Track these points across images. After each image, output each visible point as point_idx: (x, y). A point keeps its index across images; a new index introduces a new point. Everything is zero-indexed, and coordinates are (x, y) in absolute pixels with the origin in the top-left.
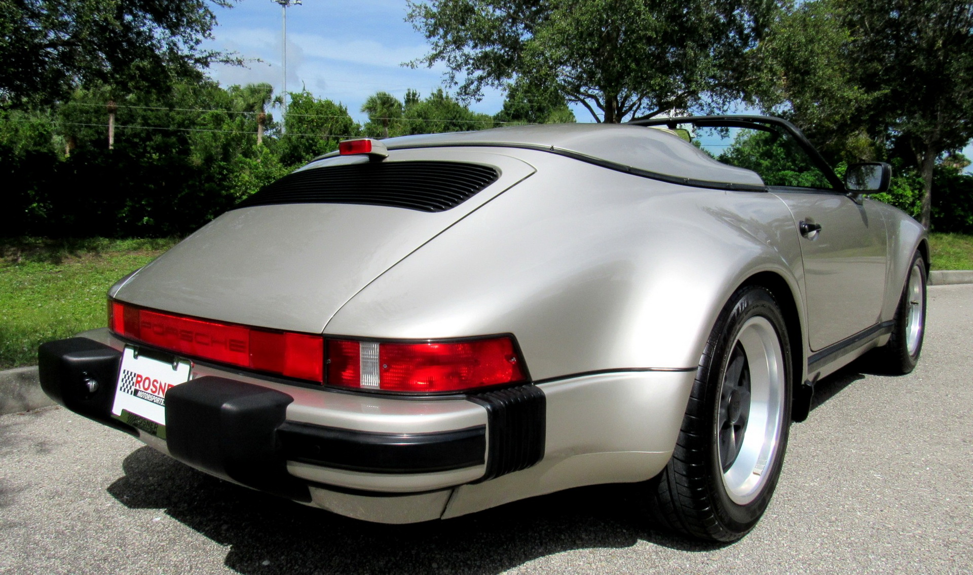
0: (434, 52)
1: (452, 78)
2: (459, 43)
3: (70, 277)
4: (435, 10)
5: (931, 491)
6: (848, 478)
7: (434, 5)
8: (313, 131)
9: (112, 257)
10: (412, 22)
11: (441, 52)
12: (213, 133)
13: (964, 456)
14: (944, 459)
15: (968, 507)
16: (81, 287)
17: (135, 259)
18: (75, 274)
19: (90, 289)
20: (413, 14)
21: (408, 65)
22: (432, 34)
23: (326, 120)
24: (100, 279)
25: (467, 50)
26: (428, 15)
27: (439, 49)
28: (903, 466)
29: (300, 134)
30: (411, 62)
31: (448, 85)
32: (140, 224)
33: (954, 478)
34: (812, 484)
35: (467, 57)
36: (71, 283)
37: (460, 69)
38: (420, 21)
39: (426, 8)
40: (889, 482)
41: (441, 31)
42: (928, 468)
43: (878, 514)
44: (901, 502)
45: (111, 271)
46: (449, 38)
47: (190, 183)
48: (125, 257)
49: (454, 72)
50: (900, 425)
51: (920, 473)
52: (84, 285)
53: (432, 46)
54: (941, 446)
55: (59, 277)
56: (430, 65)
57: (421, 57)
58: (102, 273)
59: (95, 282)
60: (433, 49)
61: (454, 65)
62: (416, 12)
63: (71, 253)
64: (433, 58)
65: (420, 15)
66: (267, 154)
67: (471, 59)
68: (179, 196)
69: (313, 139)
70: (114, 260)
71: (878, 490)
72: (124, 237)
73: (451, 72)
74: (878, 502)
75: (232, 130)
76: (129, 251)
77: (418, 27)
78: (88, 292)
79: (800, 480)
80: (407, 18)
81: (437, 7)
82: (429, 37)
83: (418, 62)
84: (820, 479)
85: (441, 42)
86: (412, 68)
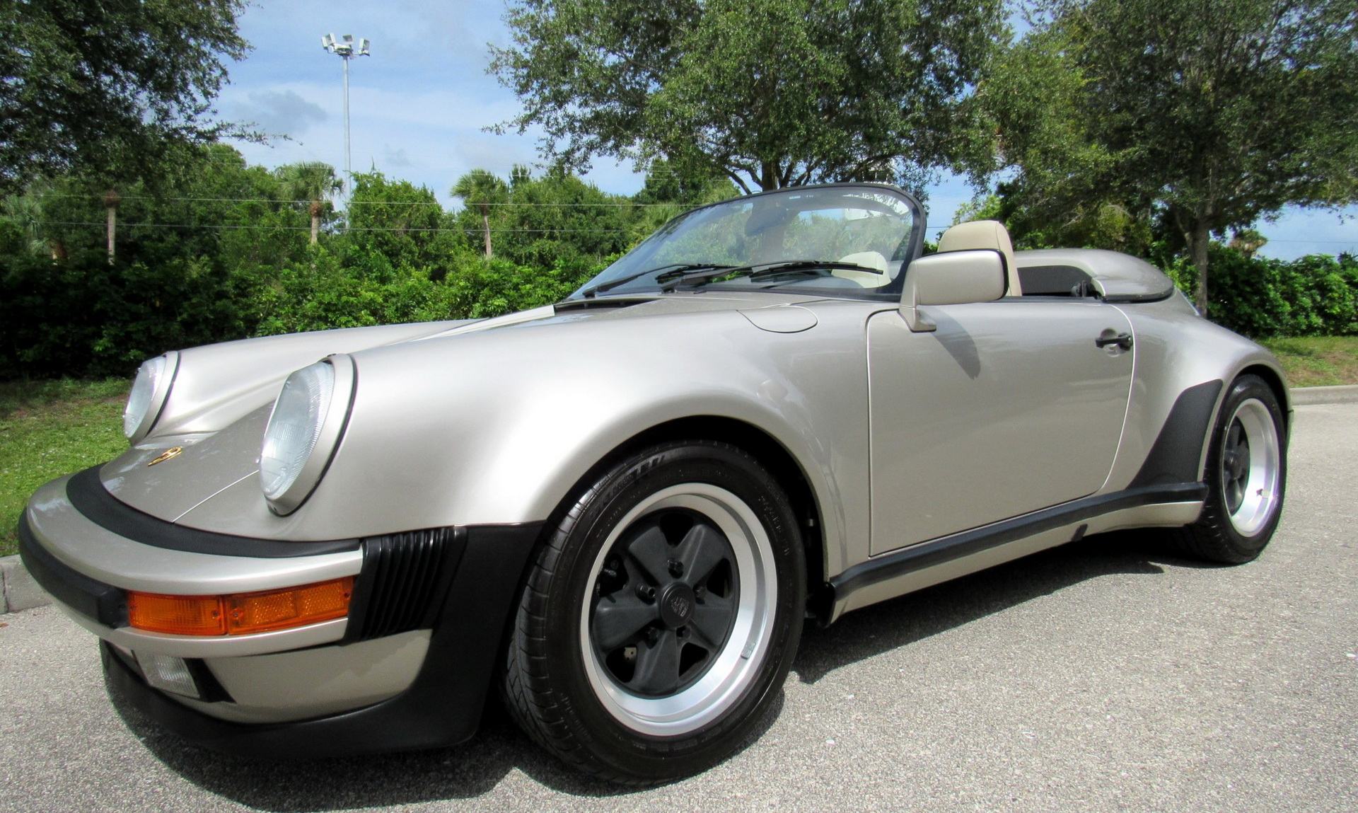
0: (528, 112)
1: (551, 147)
2: (560, 100)
3: (19, 437)
4: (527, 57)
5: (1102, 758)
6: (981, 740)
7: (526, 50)
8: (383, 226)
9: (81, 406)
10: (497, 73)
11: (537, 112)
12: (248, 230)
13: (1170, 692)
14: (1138, 699)
15: (1151, 787)
16: (34, 450)
17: (114, 408)
18: (27, 432)
19: (46, 453)
20: (498, 63)
21: (491, 130)
22: (524, 89)
23: (403, 209)
24: (61, 438)
25: (573, 108)
26: (519, 63)
27: (534, 107)
28: (1072, 714)
29: (367, 229)
30: (496, 126)
31: (544, 155)
32: (124, 359)
33: (1145, 733)
34: (922, 753)
35: (572, 119)
36: (20, 445)
37: (563, 134)
38: (507, 73)
39: (514, 53)
40: (1042, 744)
41: (535, 85)
42: (1109, 717)
43: (1006, 806)
44: (1050, 782)
45: (79, 426)
46: (547, 92)
47: (194, 301)
48: (99, 407)
49: (554, 138)
50: (1088, 641)
51: (1094, 725)
52: (39, 447)
53: (524, 105)
54: (1139, 675)
55: (4, 437)
56: (522, 129)
57: (510, 120)
58: (66, 429)
59: (55, 442)
60: (526, 109)
61: (554, 129)
62: (502, 61)
63: (23, 401)
64: (526, 121)
65: (507, 64)
66: (324, 256)
67: (577, 121)
68: (179, 319)
69: (382, 235)
70: (84, 410)
71: (1020, 760)
72: (101, 378)
73: (549, 138)
74: (1014, 783)
75: (274, 226)
76: (106, 397)
77: (505, 81)
78: (43, 457)
79: (906, 747)
80: (490, 69)
81: (532, 53)
82: (521, 93)
83: (506, 126)
84: (938, 744)
85: (537, 99)
86: (497, 134)
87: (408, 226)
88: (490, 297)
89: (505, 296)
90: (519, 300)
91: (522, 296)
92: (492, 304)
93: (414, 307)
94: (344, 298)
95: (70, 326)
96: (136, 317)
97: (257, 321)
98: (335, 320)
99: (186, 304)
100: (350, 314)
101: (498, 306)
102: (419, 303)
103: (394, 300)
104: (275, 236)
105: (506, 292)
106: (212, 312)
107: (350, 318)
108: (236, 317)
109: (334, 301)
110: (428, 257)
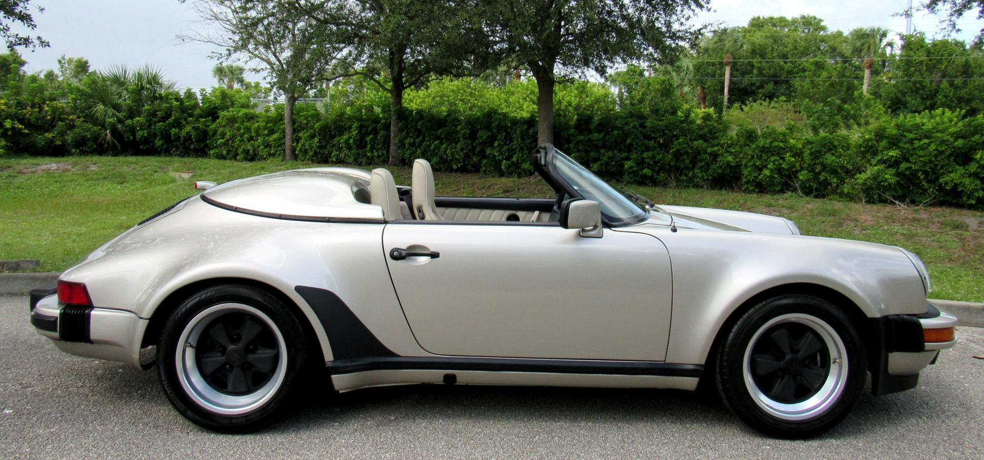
8: (922, 75)
12: (811, 80)
23: (940, 61)
29: (906, 78)
69: (921, 82)
87: (944, 76)
88: (885, 148)
89: (898, 147)
90: (912, 153)
91: (914, 149)
92: (887, 155)
93: (825, 153)
94: (776, 144)
100: (778, 154)
101: (892, 156)
102: (830, 150)
103: (810, 146)
104: (831, 85)
105: (901, 145)
107: (778, 158)
108: (705, 152)
109: (767, 146)
110: (960, 100)
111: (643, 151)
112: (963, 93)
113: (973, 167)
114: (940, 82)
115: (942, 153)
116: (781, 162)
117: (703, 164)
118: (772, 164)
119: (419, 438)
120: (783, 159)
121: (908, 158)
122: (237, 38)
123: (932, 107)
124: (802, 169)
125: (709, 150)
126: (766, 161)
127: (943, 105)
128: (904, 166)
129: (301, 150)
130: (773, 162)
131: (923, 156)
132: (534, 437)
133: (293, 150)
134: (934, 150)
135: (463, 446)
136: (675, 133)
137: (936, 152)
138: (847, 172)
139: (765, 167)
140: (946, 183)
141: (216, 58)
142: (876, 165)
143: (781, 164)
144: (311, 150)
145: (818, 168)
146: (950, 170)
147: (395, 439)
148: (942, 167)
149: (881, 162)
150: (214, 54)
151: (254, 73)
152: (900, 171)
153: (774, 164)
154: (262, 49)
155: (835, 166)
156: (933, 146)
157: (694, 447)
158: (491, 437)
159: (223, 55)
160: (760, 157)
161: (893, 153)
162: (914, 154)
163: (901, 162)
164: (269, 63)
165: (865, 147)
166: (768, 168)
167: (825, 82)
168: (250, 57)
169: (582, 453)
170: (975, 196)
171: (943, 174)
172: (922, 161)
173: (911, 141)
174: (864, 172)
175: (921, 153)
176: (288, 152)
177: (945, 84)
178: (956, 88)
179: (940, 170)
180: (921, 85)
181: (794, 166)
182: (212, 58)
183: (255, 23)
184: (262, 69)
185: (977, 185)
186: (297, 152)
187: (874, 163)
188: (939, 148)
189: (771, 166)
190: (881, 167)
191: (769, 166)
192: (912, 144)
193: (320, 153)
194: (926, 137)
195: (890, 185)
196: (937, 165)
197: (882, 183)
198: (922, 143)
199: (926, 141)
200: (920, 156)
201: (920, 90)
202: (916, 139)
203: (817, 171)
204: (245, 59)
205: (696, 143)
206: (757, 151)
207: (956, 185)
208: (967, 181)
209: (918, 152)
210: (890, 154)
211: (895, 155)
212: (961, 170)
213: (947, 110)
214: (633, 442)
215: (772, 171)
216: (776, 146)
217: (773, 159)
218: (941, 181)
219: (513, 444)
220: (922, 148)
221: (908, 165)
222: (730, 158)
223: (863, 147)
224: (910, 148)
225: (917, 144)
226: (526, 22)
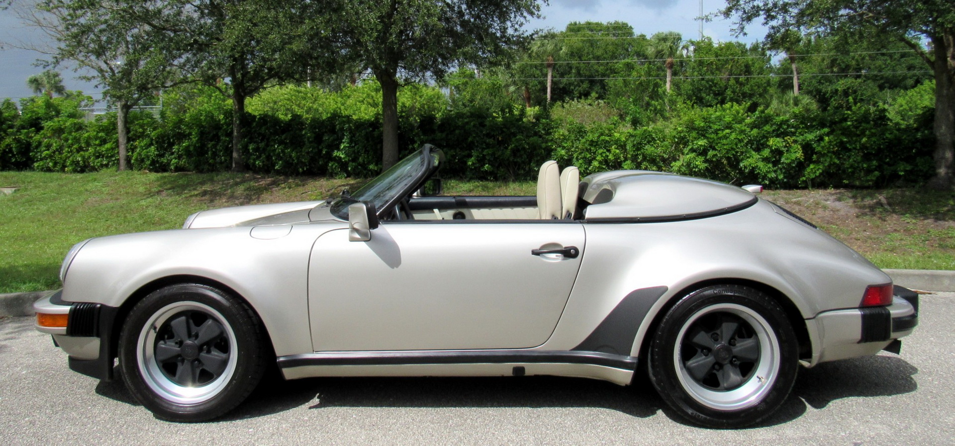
0: (728, 6)
8: (713, 73)
11: (735, 5)
12: (623, 80)
23: (727, 62)
27: (732, 3)
29: (701, 77)
69: (712, 81)
75: (640, 77)
83: (713, 16)
87: (731, 74)
88: (695, 138)
89: (707, 138)
90: (716, 141)
91: (718, 138)
92: (697, 144)
93: (646, 144)
94: (603, 137)
95: (458, 150)
96: (488, 146)
97: (552, 150)
98: (595, 152)
99: (513, 139)
100: (605, 147)
101: (701, 145)
102: (649, 142)
103: (632, 139)
104: (641, 84)
105: (707, 135)
106: (528, 144)
107: (605, 150)
108: (540, 147)
109: (595, 139)
110: (744, 95)
111: (483, 149)
112: (746, 89)
113: (766, 153)
114: (729, 80)
115: (741, 141)
116: (608, 154)
117: (539, 158)
118: (600, 156)
119: (339, 434)
120: (609, 151)
121: (714, 147)
122: (63, 45)
123: (723, 102)
124: (626, 159)
125: (544, 145)
126: (594, 153)
127: (732, 100)
128: (711, 153)
129: (136, 160)
130: (601, 154)
131: (727, 144)
132: (448, 422)
133: (128, 160)
134: (735, 139)
135: (384, 437)
136: (513, 131)
137: (737, 140)
138: (664, 160)
139: (594, 159)
140: (745, 167)
141: (42, 66)
142: (687, 154)
143: (607, 156)
144: (148, 160)
145: (640, 157)
146: (748, 155)
147: (315, 438)
148: (742, 153)
149: (693, 150)
150: (39, 62)
151: (84, 81)
152: (708, 158)
153: (602, 156)
154: (93, 57)
155: (654, 156)
156: (733, 136)
157: (593, 415)
158: (407, 426)
159: (50, 62)
160: (589, 151)
161: (702, 142)
162: (719, 143)
163: (709, 150)
164: (101, 71)
165: (678, 138)
166: (597, 160)
167: (635, 81)
168: (80, 65)
169: (496, 431)
170: (769, 178)
171: (742, 159)
172: (726, 149)
173: (716, 132)
174: (678, 160)
175: (724, 141)
176: (123, 162)
177: (732, 82)
178: (741, 84)
179: (740, 156)
180: (713, 83)
181: (619, 158)
182: (37, 66)
183: (86, 30)
184: (94, 77)
185: (769, 168)
186: (132, 161)
187: (686, 152)
188: (738, 137)
189: (599, 158)
190: (692, 155)
191: (598, 158)
192: (717, 134)
193: (157, 162)
194: (727, 128)
195: (700, 170)
196: (737, 152)
197: (694, 170)
198: (724, 133)
199: (728, 131)
200: (724, 145)
201: (712, 87)
202: (720, 130)
203: (639, 160)
204: (74, 67)
205: (531, 139)
206: (586, 145)
207: (753, 168)
208: (761, 164)
209: (722, 141)
210: (700, 143)
211: (703, 144)
212: (756, 155)
213: (735, 103)
214: (538, 416)
215: (600, 162)
216: (603, 140)
217: (600, 151)
218: (741, 165)
219: (430, 430)
220: (725, 137)
221: (714, 152)
222: (563, 152)
223: (677, 138)
224: (715, 138)
225: (721, 134)
226: (372, 29)
